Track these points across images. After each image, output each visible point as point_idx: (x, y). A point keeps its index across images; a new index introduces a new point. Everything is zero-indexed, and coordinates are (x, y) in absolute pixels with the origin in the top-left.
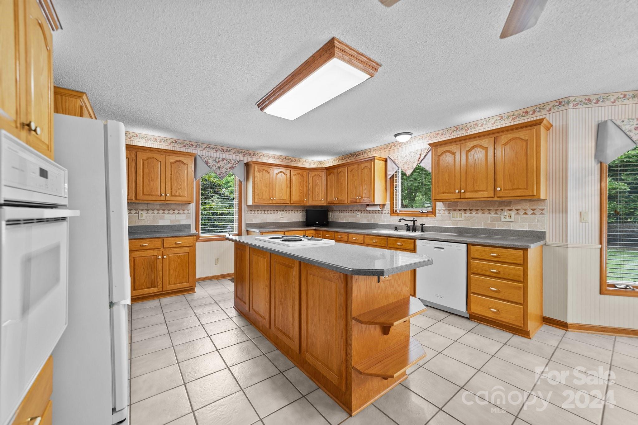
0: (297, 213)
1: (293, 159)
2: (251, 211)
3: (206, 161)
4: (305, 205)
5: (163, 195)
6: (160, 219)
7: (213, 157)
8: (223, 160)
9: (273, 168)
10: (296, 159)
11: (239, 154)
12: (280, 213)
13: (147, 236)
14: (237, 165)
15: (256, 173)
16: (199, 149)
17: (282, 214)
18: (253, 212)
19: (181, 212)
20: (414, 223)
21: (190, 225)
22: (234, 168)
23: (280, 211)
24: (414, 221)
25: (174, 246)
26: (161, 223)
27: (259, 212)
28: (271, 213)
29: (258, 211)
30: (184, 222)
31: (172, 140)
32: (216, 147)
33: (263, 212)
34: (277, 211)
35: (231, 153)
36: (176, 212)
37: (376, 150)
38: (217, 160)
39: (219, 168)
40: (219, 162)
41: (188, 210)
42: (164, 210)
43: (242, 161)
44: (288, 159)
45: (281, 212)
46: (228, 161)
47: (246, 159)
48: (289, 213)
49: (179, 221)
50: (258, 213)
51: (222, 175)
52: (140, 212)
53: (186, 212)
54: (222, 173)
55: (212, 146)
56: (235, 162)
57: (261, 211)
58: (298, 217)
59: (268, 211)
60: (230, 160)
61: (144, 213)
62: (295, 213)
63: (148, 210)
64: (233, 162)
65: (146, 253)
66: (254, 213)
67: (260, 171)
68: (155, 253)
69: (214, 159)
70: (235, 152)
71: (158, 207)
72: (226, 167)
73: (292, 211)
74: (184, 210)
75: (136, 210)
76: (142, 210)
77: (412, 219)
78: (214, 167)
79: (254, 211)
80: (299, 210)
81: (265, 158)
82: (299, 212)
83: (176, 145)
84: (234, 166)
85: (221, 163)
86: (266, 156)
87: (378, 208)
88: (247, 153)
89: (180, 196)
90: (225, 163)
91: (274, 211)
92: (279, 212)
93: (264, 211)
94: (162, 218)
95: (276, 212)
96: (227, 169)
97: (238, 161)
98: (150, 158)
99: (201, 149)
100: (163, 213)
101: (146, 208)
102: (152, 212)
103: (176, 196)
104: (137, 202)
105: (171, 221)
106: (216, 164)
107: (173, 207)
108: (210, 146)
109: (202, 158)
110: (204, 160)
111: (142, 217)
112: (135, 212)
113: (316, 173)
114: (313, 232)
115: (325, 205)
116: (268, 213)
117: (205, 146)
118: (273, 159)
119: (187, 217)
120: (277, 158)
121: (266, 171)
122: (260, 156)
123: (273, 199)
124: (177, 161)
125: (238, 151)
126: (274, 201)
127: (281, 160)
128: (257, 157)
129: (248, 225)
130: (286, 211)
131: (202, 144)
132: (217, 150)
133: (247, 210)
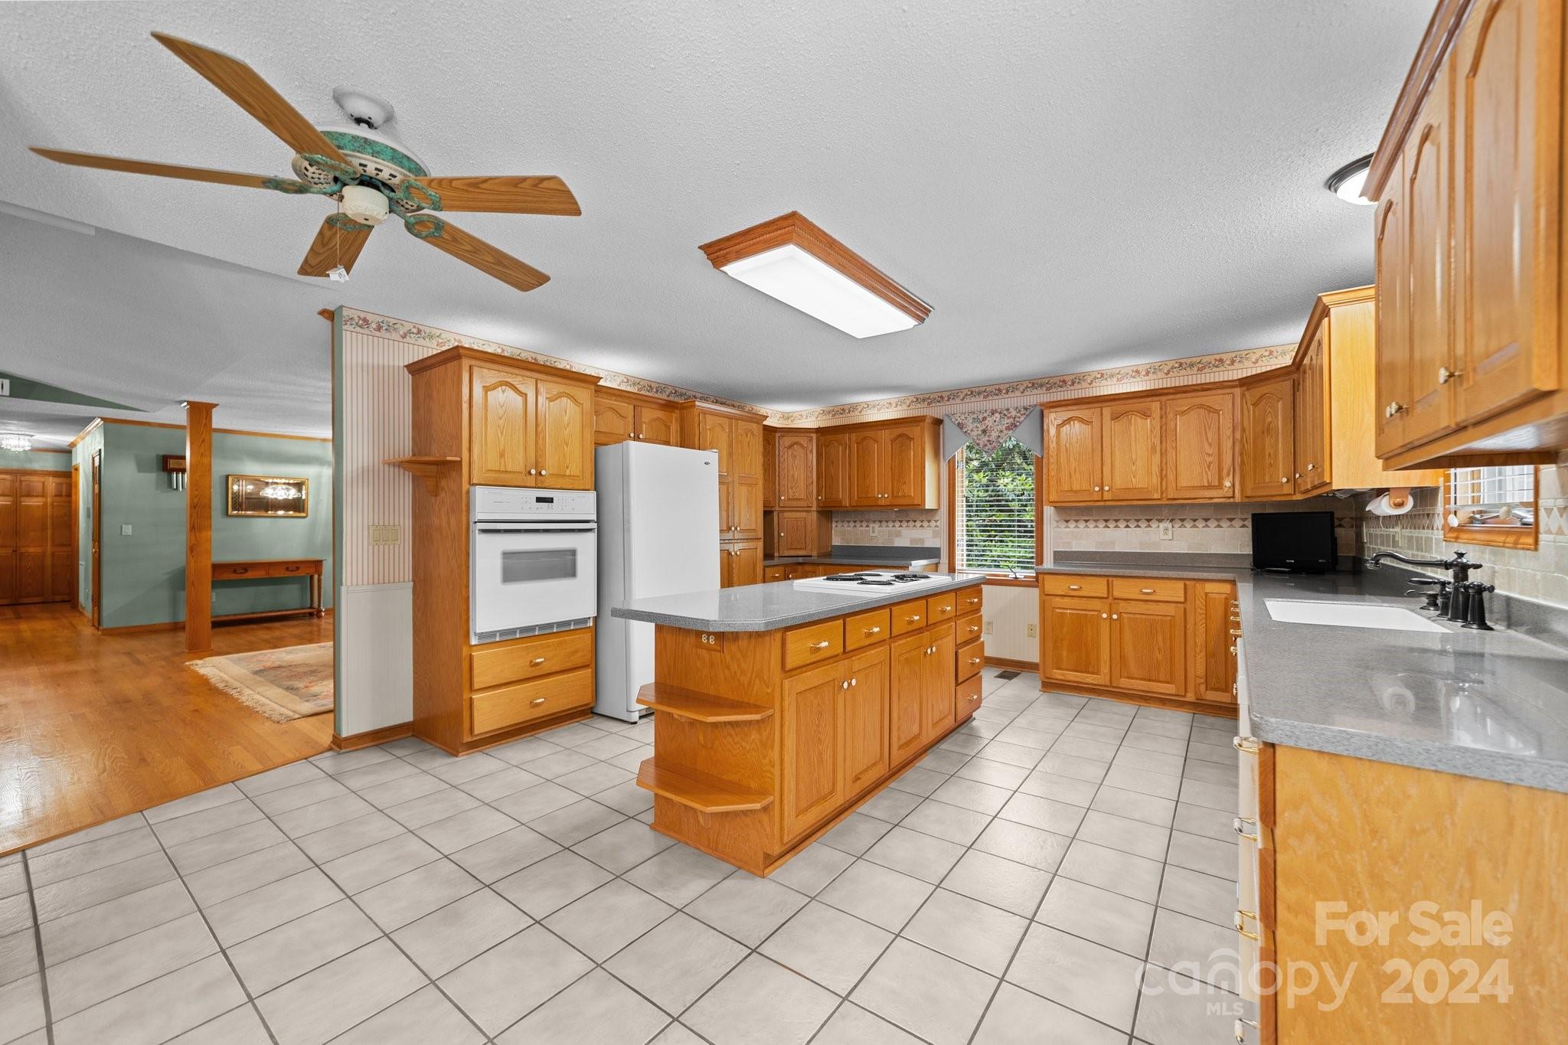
0: (1231, 526)
1: (1211, 359)
2: (1067, 521)
3: (959, 424)
5: (880, 496)
6: (897, 536)
7: (973, 413)
8: (993, 412)
9: (1102, 408)
10: (1224, 357)
11: (1035, 391)
12: (1158, 527)
14: (1023, 418)
16: (952, 402)
17: (1166, 529)
18: (1072, 524)
19: (925, 524)
20: (1461, 579)
21: (939, 549)
22: (1016, 426)
23: (1160, 521)
24: (1460, 569)
26: (898, 543)
27: (1091, 524)
28: (1127, 526)
29: (1086, 521)
30: (930, 543)
32: (985, 389)
33: (1102, 524)
34: (1149, 520)
35: (1018, 393)
36: (917, 524)
38: (981, 417)
39: (984, 431)
40: (984, 419)
41: (936, 521)
42: (901, 521)
43: (1033, 406)
44: (1192, 365)
45: (1162, 525)
46: (1006, 411)
48: (1194, 526)
49: (922, 540)
50: (1087, 527)
51: (989, 446)
52: (871, 525)
53: (933, 524)
54: (989, 441)
55: (977, 390)
56: (1020, 411)
58: (1227, 539)
60: (1008, 410)
61: (876, 526)
62: (1219, 526)
63: (881, 522)
64: (1014, 413)
66: (1076, 527)
67: (1064, 422)
69: (975, 416)
70: (1027, 387)
71: (893, 516)
72: (999, 427)
73: (1206, 520)
74: (929, 521)
75: (867, 522)
76: (874, 522)
77: (1456, 558)
78: (975, 433)
79: (1077, 521)
80: (1240, 515)
81: (1109, 382)
82: (1237, 523)
84: (1017, 422)
85: (989, 422)
86: (1112, 376)
88: (1055, 384)
89: (904, 496)
90: (997, 420)
91: (1138, 521)
92: (1154, 524)
93: (1106, 521)
94: (898, 534)
95: (1143, 524)
96: (1001, 431)
97: (1026, 409)
98: (865, 439)
99: (958, 401)
100: (901, 526)
101: (879, 518)
102: (886, 524)
103: (898, 497)
105: (912, 540)
106: (978, 425)
107: (913, 515)
108: (975, 391)
109: (953, 419)
110: (957, 422)
111: (873, 532)
112: (866, 524)
113: (1267, 389)
114: (1225, 587)
116: (1117, 527)
117: (965, 392)
118: (1135, 380)
119: (936, 535)
120: (1148, 373)
121: (1082, 420)
122: (1092, 381)
123: (1102, 489)
124: (901, 435)
125: (1033, 384)
126: (1105, 493)
127: (1160, 375)
128: (1084, 385)
129: (1059, 556)
130: (1182, 520)
131: (960, 390)
132: (988, 396)
133: (1057, 519)
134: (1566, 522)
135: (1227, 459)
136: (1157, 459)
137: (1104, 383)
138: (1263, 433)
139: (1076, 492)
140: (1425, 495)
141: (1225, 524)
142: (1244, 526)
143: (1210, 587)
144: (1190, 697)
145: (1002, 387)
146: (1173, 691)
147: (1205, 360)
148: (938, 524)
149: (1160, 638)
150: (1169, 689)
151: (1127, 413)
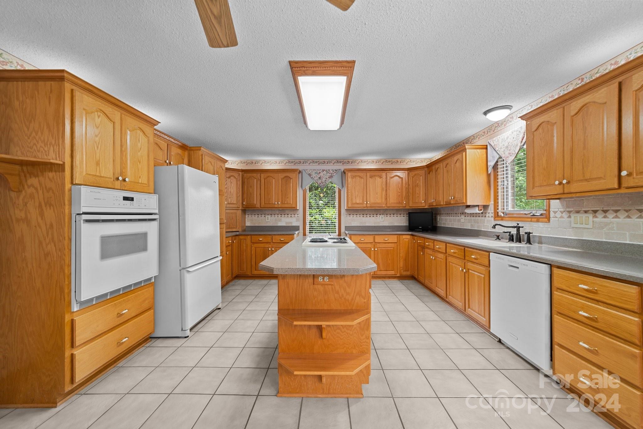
0: (400, 216)
1: (395, 160)
2: (350, 215)
3: (309, 174)
4: (405, 208)
5: (276, 203)
6: (279, 221)
7: (315, 170)
8: (323, 171)
9: (366, 173)
10: (398, 160)
11: (338, 164)
12: (380, 217)
13: (262, 233)
14: (335, 174)
15: (350, 180)
16: (305, 165)
17: (382, 217)
18: (351, 216)
19: (293, 216)
20: (518, 231)
21: (299, 227)
22: (332, 177)
23: (380, 214)
24: (518, 228)
25: (279, 241)
26: (280, 224)
28: (370, 217)
29: (356, 215)
30: (295, 224)
31: (286, 161)
32: (318, 161)
33: (362, 216)
34: (377, 214)
35: (332, 164)
36: (289, 216)
37: (479, 136)
38: (318, 172)
39: (320, 178)
40: (320, 173)
41: (298, 215)
42: (281, 215)
43: (340, 170)
44: (389, 162)
45: (381, 216)
46: (327, 172)
47: (342, 168)
48: (390, 216)
49: (291, 223)
50: (357, 217)
51: (322, 184)
52: (267, 216)
53: (296, 216)
54: (322, 182)
55: (315, 161)
56: (334, 171)
57: (360, 214)
58: (401, 221)
59: (367, 214)
60: (329, 170)
61: (269, 216)
62: (397, 216)
63: (271, 215)
64: (331, 172)
65: (262, 245)
66: (353, 217)
67: (353, 177)
68: (267, 246)
69: (316, 171)
70: (335, 162)
71: (278, 212)
72: (326, 177)
73: (394, 214)
74: (294, 215)
75: (265, 215)
76: (268, 215)
77: (516, 225)
78: (316, 178)
79: (353, 215)
80: (402, 213)
81: (364, 164)
82: (402, 215)
83: (290, 164)
84: (333, 175)
85: (322, 174)
86: (365, 162)
87: (476, 210)
88: (346, 162)
89: (287, 203)
90: (325, 174)
91: (373, 214)
92: (378, 216)
93: (363, 214)
94: (280, 220)
95: (375, 216)
96: (327, 179)
97: (336, 171)
98: (268, 177)
99: (307, 164)
100: (281, 217)
101: (271, 213)
102: (274, 215)
103: (284, 204)
104: (261, 209)
105: (286, 223)
106: (317, 175)
107: (287, 212)
108: (314, 161)
109: (307, 172)
111: (268, 219)
112: (264, 216)
113: (416, 172)
114: (409, 237)
115: (426, 207)
116: (367, 217)
117: (311, 161)
118: (372, 164)
119: (298, 220)
120: (376, 163)
121: (360, 177)
122: (358, 163)
123: (367, 203)
124: (286, 177)
125: (337, 161)
126: (368, 204)
127: (380, 163)
128: (356, 164)
129: (347, 228)
130: (387, 214)
131: (308, 160)
132: (320, 164)
133: (346, 214)
134: (565, 215)
135: (404, 194)
136: (384, 193)
137: (362, 164)
138: (415, 186)
139: (358, 204)
140: (485, 207)
141: (399, 216)
142: (404, 216)
143: (404, 237)
144: (398, 275)
145: (325, 161)
146: (394, 274)
147: (393, 160)
148: (299, 215)
149: (390, 255)
150: (392, 273)
151: (375, 176)
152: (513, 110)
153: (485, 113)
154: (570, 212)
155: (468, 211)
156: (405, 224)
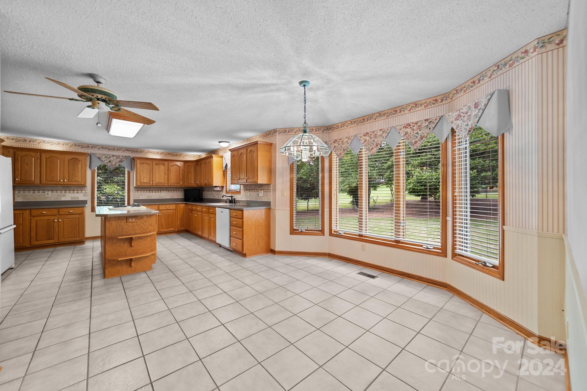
1: (175, 154)
2: (138, 191)
3: (99, 157)
4: (182, 186)
5: (62, 180)
7: (105, 155)
8: (113, 156)
9: (153, 161)
11: (127, 152)
13: (46, 207)
14: (125, 160)
15: (138, 165)
16: (93, 149)
18: (140, 192)
20: (232, 198)
21: (86, 201)
22: (122, 162)
23: (163, 191)
24: (232, 197)
25: (67, 213)
26: (63, 199)
27: (145, 192)
28: (156, 192)
29: (144, 191)
30: (82, 199)
31: (72, 144)
32: (108, 147)
33: (148, 192)
34: (161, 191)
35: (121, 151)
36: (76, 192)
38: (108, 157)
39: (110, 162)
40: (110, 157)
41: (85, 191)
43: (129, 156)
44: (171, 154)
45: (164, 192)
46: (117, 157)
47: (132, 155)
48: (171, 192)
49: (78, 198)
51: (112, 167)
52: (46, 192)
53: (84, 191)
54: (112, 165)
55: (105, 147)
56: (124, 157)
57: (147, 191)
58: (179, 195)
59: (153, 191)
60: (119, 156)
61: (50, 192)
62: (176, 192)
63: (52, 191)
64: (121, 157)
65: (46, 218)
67: (142, 164)
68: (53, 218)
69: (106, 156)
70: (125, 150)
71: (61, 189)
73: (174, 191)
74: (82, 191)
75: (43, 190)
76: (48, 191)
77: (231, 196)
78: (106, 161)
81: (150, 155)
82: (180, 191)
83: (76, 147)
84: (123, 160)
85: (112, 159)
86: (151, 153)
87: (218, 189)
88: (134, 151)
89: (75, 181)
90: (115, 158)
92: (162, 192)
93: (150, 191)
94: (64, 196)
95: (159, 191)
96: (117, 162)
97: (126, 157)
98: (52, 157)
99: (96, 149)
100: (65, 192)
101: (52, 189)
102: (56, 192)
103: (72, 181)
104: (41, 185)
105: (72, 198)
106: (107, 159)
107: (72, 188)
108: (103, 147)
109: (96, 156)
110: (98, 157)
111: (48, 195)
112: (43, 192)
113: (190, 164)
114: (183, 205)
115: (195, 186)
117: (100, 147)
118: (157, 155)
119: (85, 195)
120: (161, 154)
121: (147, 164)
122: (146, 153)
123: (153, 182)
124: (73, 158)
125: (127, 150)
126: (153, 184)
127: (164, 155)
128: (144, 153)
129: (135, 201)
130: (169, 191)
131: (97, 145)
132: (110, 150)
133: (135, 190)
134: (244, 191)
135: (181, 177)
136: (166, 176)
138: (189, 173)
139: (145, 183)
140: (223, 187)
141: (178, 192)
143: (180, 205)
144: (176, 230)
145: (115, 148)
146: (173, 230)
147: (174, 154)
148: (86, 191)
149: (170, 218)
150: (172, 229)
151: (159, 164)
152: (230, 143)
153: (220, 142)
154: (245, 190)
155: (215, 189)
156: (182, 198)
